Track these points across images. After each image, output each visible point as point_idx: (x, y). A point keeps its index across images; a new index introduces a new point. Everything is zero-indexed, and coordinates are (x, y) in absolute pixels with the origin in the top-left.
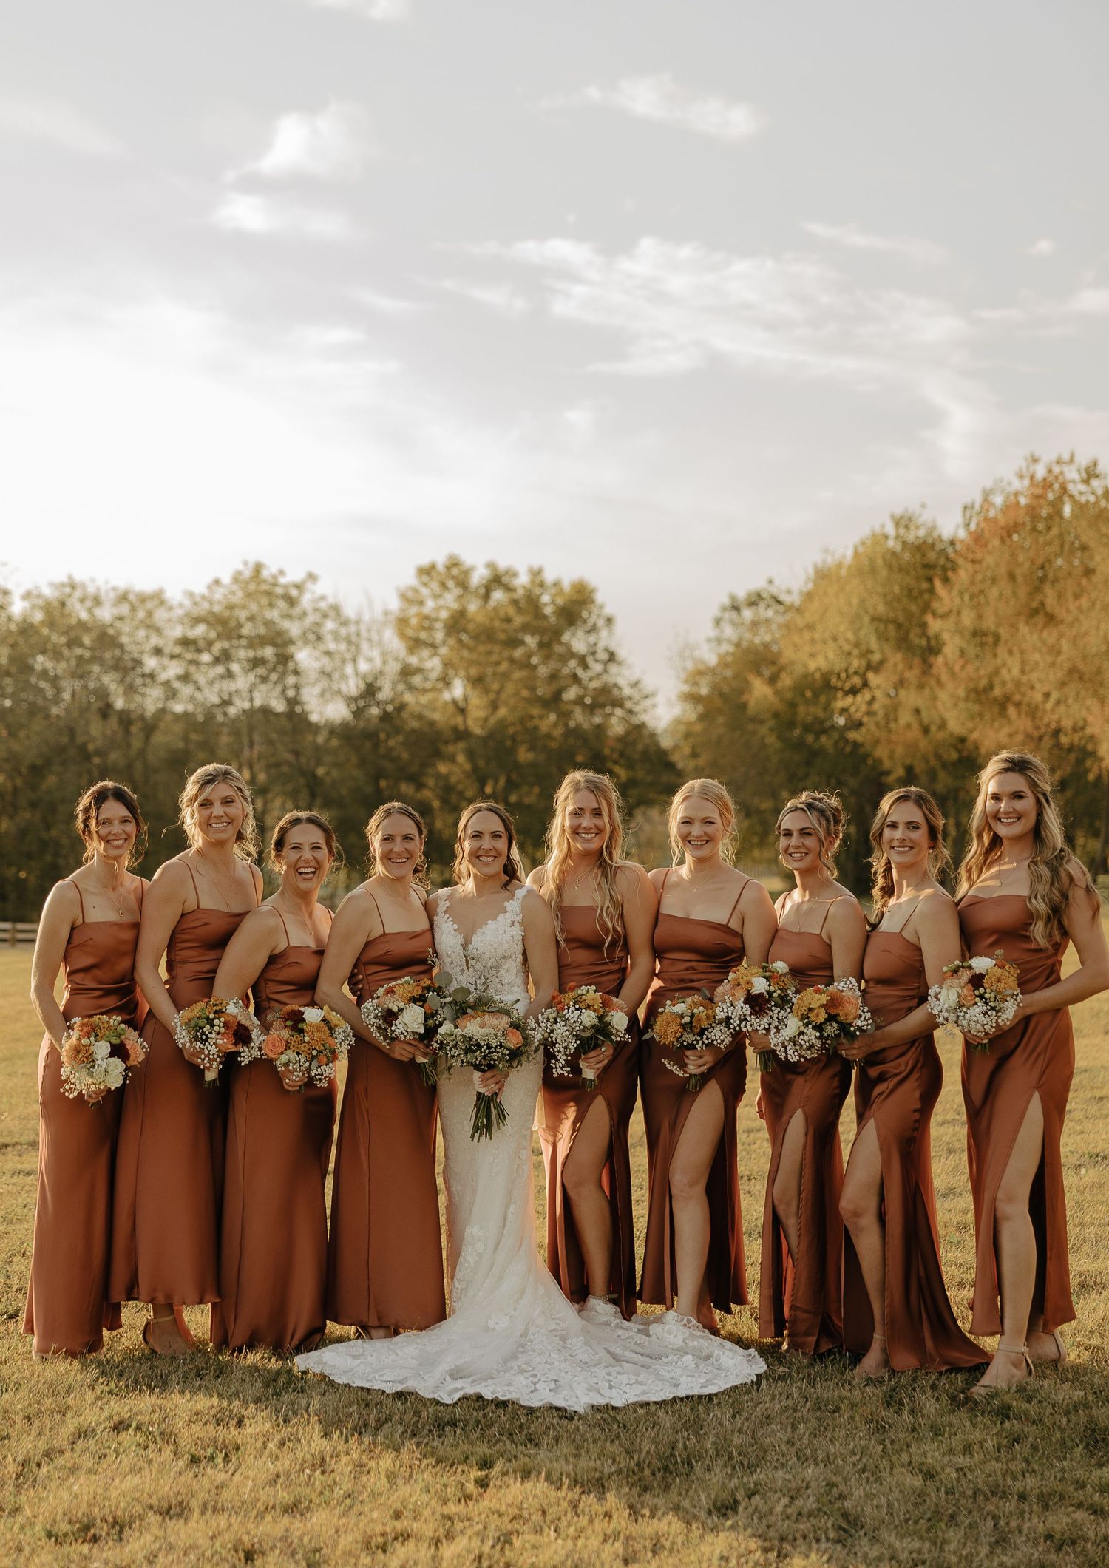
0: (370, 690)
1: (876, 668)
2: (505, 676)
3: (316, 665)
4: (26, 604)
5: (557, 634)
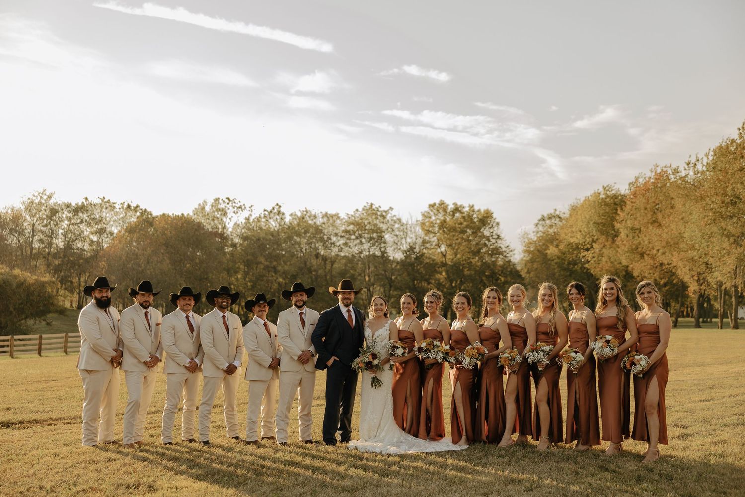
0: (412, 249)
1: (595, 241)
2: (460, 244)
3: (392, 240)
4: (290, 218)
5: (479, 228)
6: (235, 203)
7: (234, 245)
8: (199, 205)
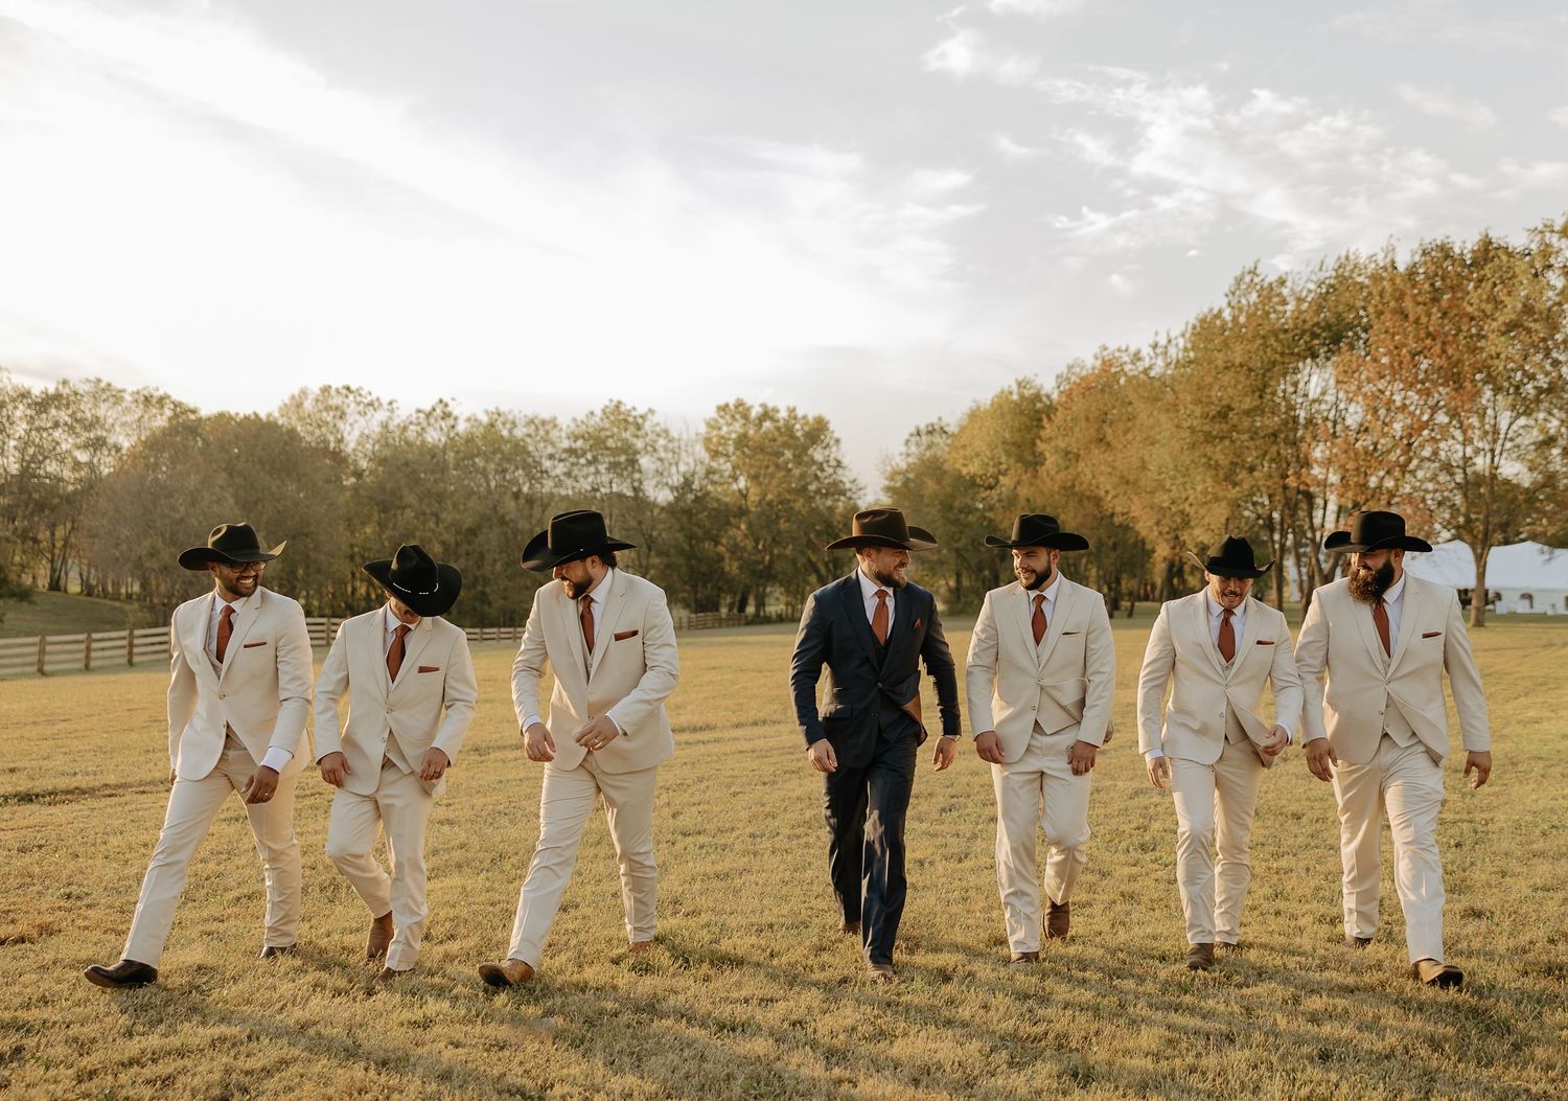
0: (687, 483)
1: (1004, 474)
2: (772, 476)
3: (653, 467)
4: (468, 425)
5: (805, 449)
6: (360, 395)
7: (358, 474)
8: (293, 397)
